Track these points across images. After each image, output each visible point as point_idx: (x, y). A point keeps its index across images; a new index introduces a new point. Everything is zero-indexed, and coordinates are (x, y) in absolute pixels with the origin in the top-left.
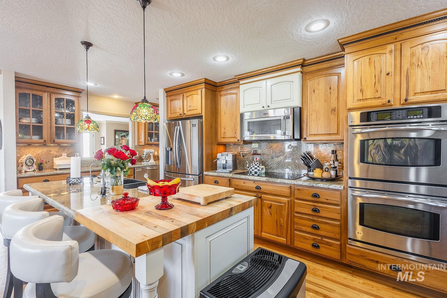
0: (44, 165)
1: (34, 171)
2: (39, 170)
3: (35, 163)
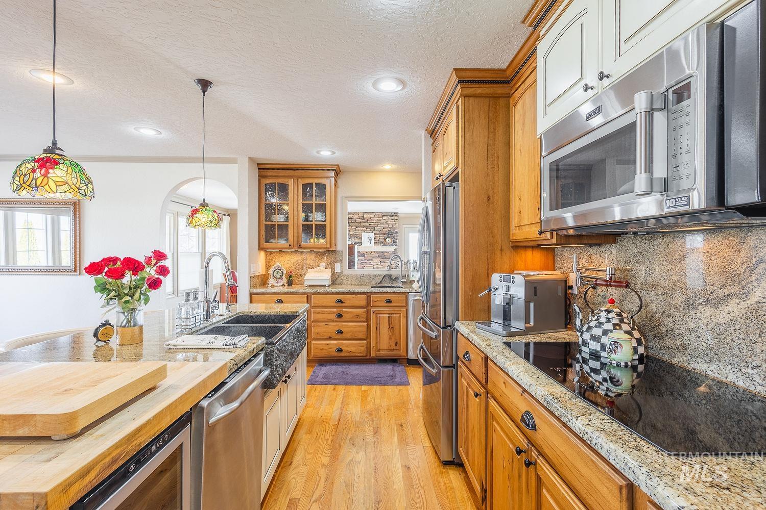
0: (295, 279)
1: (283, 285)
2: (289, 285)
3: (284, 275)
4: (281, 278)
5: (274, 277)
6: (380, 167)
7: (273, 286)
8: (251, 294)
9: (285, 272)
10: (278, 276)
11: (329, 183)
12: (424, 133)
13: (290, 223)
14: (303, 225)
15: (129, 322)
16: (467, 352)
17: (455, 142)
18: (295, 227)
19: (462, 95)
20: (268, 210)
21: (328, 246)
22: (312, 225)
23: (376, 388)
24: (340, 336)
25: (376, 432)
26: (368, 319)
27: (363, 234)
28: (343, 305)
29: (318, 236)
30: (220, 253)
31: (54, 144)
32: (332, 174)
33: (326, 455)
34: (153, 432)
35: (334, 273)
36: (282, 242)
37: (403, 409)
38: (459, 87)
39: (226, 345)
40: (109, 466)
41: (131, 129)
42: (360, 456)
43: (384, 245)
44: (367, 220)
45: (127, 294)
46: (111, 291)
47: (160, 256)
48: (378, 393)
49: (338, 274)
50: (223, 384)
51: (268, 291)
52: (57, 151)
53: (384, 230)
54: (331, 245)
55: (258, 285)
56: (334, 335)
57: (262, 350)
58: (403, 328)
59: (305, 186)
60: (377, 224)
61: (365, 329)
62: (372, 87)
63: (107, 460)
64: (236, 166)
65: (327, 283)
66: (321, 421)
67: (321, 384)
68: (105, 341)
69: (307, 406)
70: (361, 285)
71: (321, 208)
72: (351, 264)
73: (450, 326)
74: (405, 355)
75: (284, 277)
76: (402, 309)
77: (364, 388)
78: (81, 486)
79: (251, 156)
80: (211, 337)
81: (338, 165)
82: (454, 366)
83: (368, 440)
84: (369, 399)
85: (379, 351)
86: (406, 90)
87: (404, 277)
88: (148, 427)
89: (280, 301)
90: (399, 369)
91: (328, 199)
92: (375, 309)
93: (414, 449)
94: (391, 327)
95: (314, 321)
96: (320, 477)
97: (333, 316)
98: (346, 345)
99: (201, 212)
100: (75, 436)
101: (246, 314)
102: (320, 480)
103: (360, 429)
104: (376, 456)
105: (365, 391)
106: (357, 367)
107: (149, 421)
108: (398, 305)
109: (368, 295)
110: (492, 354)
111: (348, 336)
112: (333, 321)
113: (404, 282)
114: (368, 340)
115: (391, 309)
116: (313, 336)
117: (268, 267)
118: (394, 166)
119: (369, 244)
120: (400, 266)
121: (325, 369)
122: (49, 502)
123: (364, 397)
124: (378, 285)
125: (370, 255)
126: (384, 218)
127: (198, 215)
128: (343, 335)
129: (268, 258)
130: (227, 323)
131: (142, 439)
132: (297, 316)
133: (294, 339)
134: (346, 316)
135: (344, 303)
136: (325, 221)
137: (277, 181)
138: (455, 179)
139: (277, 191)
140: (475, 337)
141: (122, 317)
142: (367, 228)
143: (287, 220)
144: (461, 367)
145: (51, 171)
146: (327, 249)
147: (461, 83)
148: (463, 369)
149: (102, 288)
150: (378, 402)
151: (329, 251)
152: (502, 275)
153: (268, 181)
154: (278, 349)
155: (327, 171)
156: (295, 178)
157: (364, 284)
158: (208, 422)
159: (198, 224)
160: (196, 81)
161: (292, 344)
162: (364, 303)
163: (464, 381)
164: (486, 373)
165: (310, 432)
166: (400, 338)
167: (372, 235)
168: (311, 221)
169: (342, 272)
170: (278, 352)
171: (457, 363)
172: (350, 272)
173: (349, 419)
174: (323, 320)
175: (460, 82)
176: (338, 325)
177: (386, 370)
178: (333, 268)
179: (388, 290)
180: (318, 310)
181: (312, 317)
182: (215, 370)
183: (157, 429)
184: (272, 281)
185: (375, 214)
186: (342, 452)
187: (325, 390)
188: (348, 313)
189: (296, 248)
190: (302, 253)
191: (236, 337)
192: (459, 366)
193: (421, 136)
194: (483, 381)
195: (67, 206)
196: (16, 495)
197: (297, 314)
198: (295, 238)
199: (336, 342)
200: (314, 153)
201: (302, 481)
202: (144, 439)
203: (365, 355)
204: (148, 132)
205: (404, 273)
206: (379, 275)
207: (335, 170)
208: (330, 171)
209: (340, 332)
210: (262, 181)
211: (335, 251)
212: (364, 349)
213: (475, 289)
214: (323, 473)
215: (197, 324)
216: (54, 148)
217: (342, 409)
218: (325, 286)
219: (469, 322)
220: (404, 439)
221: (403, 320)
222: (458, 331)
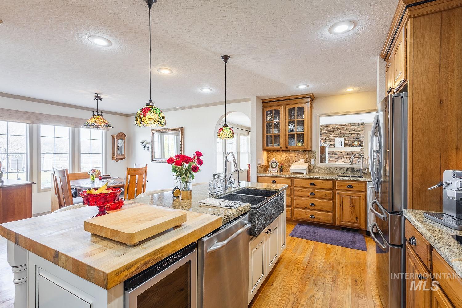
0: (284, 169)
1: (277, 172)
2: (280, 172)
3: (278, 166)
4: (276, 167)
5: (272, 167)
6: (344, 91)
7: (271, 172)
8: (258, 176)
9: (278, 164)
10: (274, 166)
11: (306, 106)
12: (378, 59)
13: (281, 134)
14: (289, 134)
15: (185, 188)
16: (413, 237)
17: (404, 59)
18: (284, 136)
19: (409, 17)
20: (268, 126)
21: (306, 147)
22: (295, 134)
23: (338, 249)
24: (313, 208)
25: (334, 280)
26: (333, 198)
27: (336, 139)
28: (315, 187)
29: (299, 141)
30: (232, 153)
31: (150, 101)
32: (308, 100)
33: (295, 286)
34: (170, 251)
35: (310, 165)
36: (276, 145)
37: (359, 269)
38: (407, 11)
39: (227, 206)
40: (143, 266)
41: (199, 90)
42: (320, 295)
43: (353, 146)
44: (339, 130)
45: (184, 174)
46: (178, 172)
47: (199, 154)
48: (340, 252)
49: (313, 166)
50: (219, 229)
51: (267, 175)
52: (151, 104)
53: (352, 136)
54: (307, 147)
55: (262, 171)
56: (309, 206)
57: (249, 211)
58: (362, 207)
59: (290, 110)
60: (346, 131)
61: (331, 205)
62: (329, 33)
63: (142, 262)
64: (250, 102)
65: (305, 172)
66: (295, 262)
67: (299, 237)
68: (177, 197)
69: (287, 250)
70: (330, 174)
71: (301, 123)
72: (323, 160)
73: (398, 212)
74: (364, 227)
75: (277, 167)
76: (361, 193)
77: (329, 246)
78: (127, 274)
79: (258, 96)
80: (221, 200)
81: (312, 94)
82: (403, 246)
83: (327, 285)
84: (332, 255)
85: (342, 221)
86: (357, 28)
87: (364, 169)
88: (167, 248)
89: (274, 182)
90: (359, 238)
91: (305, 117)
92: (339, 192)
93: (365, 302)
94: (352, 205)
95: (296, 196)
96: (289, 300)
97: (309, 194)
98: (318, 214)
99: (223, 130)
100: (135, 245)
101: (248, 188)
102: (289, 302)
103: (322, 275)
104: (332, 298)
105: (329, 248)
106: (325, 230)
107: (168, 245)
108: (358, 190)
109: (334, 181)
110: (437, 245)
111: (319, 208)
112: (308, 197)
113: (365, 173)
114: (334, 213)
115: (352, 193)
116: (295, 205)
117: (268, 160)
118: (355, 89)
119: (340, 146)
120: (361, 161)
121: (302, 228)
122: (109, 279)
123: (328, 252)
124: (343, 175)
125: (341, 154)
126: (352, 127)
127: (222, 132)
128: (315, 207)
129: (269, 155)
130: (237, 192)
131: (163, 254)
132: (278, 192)
133: (273, 207)
134: (317, 195)
135: (316, 185)
136: (303, 131)
137: (273, 109)
138: (405, 89)
139: (273, 115)
140: (420, 226)
141: (183, 185)
142: (339, 134)
143: (279, 132)
144: (408, 248)
145: (147, 114)
146: (305, 150)
147: (410, 7)
148: (409, 250)
149: (175, 170)
150: (338, 258)
151: (307, 152)
152: (456, 171)
153: (268, 109)
154: (259, 212)
155: (304, 99)
156: (284, 106)
157: (332, 174)
158: (207, 250)
159: (222, 136)
160: (222, 57)
161: (271, 210)
162: (330, 186)
163: (411, 262)
164: (431, 260)
165: (287, 267)
166: (360, 215)
167: (343, 140)
168: (294, 132)
169: (315, 165)
170: (259, 214)
171: (405, 245)
172: (322, 165)
173: (315, 266)
174: (301, 195)
175: (408, 6)
176: (312, 200)
177: (349, 236)
178: (309, 162)
179: (350, 178)
180: (298, 189)
181: (294, 194)
182: (213, 220)
183: (173, 250)
184: (270, 169)
185: (345, 125)
186: (307, 288)
187: (301, 242)
188: (319, 192)
189: (285, 149)
190: (289, 152)
191: (234, 202)
192: (406, 247)
193: (376, 62)
194: (429, 267)
195: (179, 131)
196: (99, 270)
197: (278, 191)
198: (284, 143)
199: (310, 211)
200: (295, 88)
201: (277, 298)
202: (164, 255)
203: (331, 223)
204: (206, 90)
205: (364, 167)
206: (343, 168)
207: (310, 97)
208: (307, 98)
209: (313, 205)
210: (264, 110)
211: (311, 151)
212: (330, 218)
213: (426, 183)
214: (291, 298)
215: (219, 192)
216: (150, 103)
217: (310, 258)
218: (303, 173)
219: (418, 211)
220: (357, 292)
221: (362, 202)
222: (405, 218)
